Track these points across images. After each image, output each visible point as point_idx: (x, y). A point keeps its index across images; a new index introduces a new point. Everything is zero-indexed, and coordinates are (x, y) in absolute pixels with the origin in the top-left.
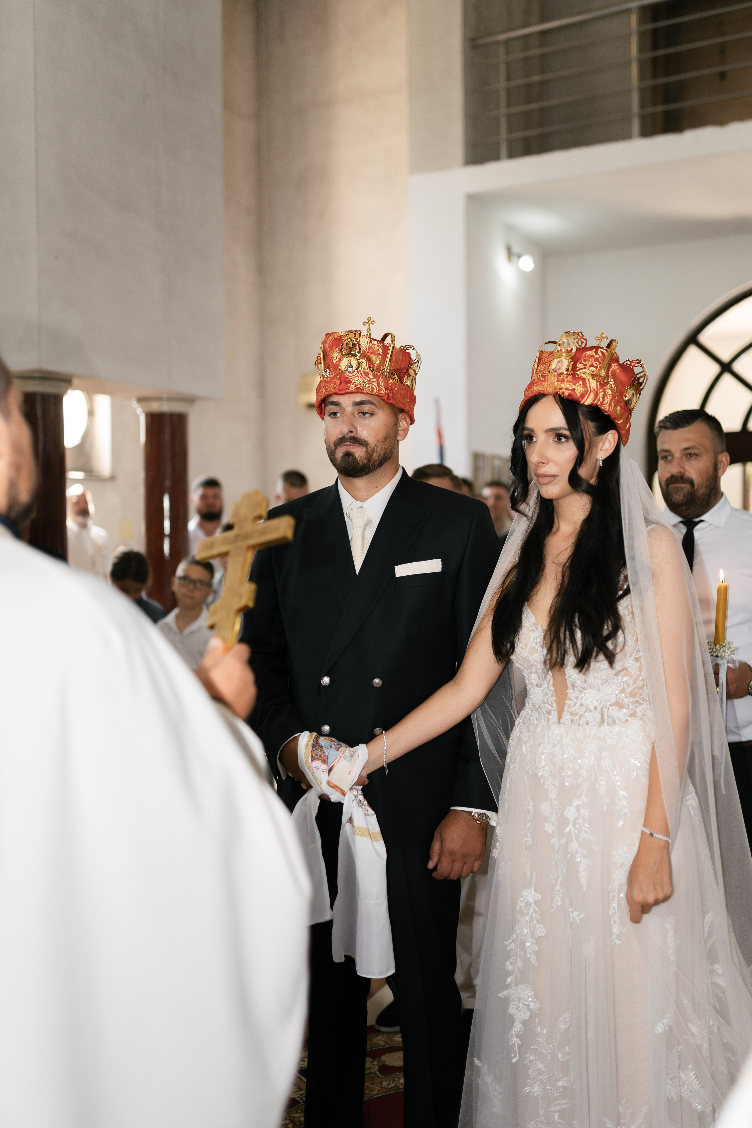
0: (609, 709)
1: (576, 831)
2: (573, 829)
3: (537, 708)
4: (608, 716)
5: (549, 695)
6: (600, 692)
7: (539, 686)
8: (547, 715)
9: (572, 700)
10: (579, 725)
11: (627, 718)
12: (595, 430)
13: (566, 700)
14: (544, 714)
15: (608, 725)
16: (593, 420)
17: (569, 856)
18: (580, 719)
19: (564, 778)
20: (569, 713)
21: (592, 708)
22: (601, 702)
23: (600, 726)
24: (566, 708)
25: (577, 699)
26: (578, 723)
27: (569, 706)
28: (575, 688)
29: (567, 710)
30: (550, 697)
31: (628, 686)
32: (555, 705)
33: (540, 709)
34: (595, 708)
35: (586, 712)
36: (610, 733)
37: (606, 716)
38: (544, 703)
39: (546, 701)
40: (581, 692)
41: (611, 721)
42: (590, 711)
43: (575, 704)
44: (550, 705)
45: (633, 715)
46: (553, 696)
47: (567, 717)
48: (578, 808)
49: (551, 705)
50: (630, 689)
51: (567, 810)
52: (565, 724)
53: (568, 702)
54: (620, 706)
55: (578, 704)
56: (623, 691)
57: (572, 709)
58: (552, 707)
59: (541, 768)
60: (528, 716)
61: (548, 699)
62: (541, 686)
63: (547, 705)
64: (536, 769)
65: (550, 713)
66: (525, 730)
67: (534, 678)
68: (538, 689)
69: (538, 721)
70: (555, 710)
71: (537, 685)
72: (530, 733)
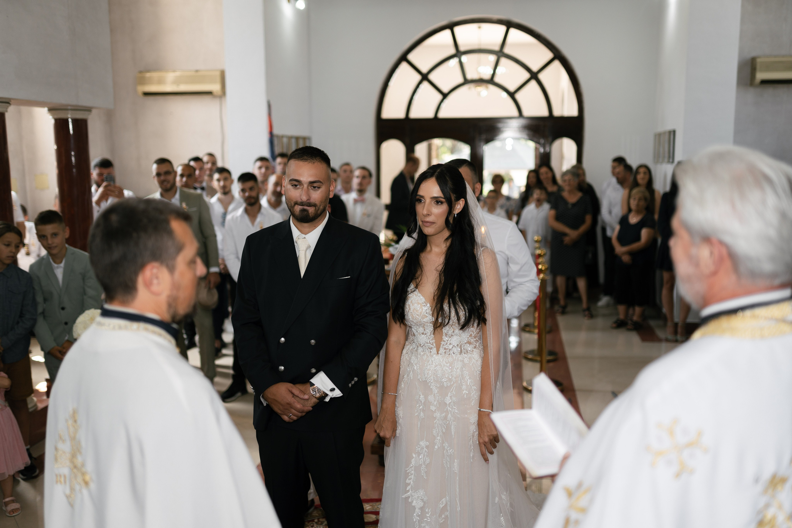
0: (464, 345)
1: (450, 409)
2: (449, 408)
3: (422, 346)
4: (464, 349)
5: (431, 339)
6: (460, 337)
8: (429, 350)
9: (444, 341)
10: (449, 354)
11: (473, 349)
14: (427, 349)
15: (464, 353)
17: (448, 422)
18: (450, 351)
19: (444, 382)
20: (443, 349)
21: (455, 345)
22: (460, 342)
23: (460, 354)
24: (441, 346)
25: (448, 341)
26: (448, 354)
27: (443, 345)
28: (447, 335)
29: (442, 347)
30: (431, 340)
31: (473, 332)
32: (435, 345)
33: (424, 346)
34: (458, 345)
35: (453, 347)
36: (466, 357)
37: (463, 348)
38: (427, 343)
39: (428, 342)
40: (450, 337)
41: (465, 351)
42: (455, 347)
43: (447, 344)
45: (475, 347)
46: (433, 340)
47: (442, 350)
48: (451, 397)
50: (474, 334)
51: (446, 399)
52: (441, 354)
53: (443, 343)
54: (470, 343)
55: (448, 344)
56: (471, 335)
57: (445, 347)
58: (433, 345)
59: (428, 378)
60: (415, 349)
61: (430, 341)
62: (426, 334)
63: (429, 344)
64: (426, 378)
65: (431, 348)
66: (414, 357)
67: (421, 330)
68: (423, 336)
69: (424, 353)
70: (434, 347)
71: (423, 334)
72: (419, 359)
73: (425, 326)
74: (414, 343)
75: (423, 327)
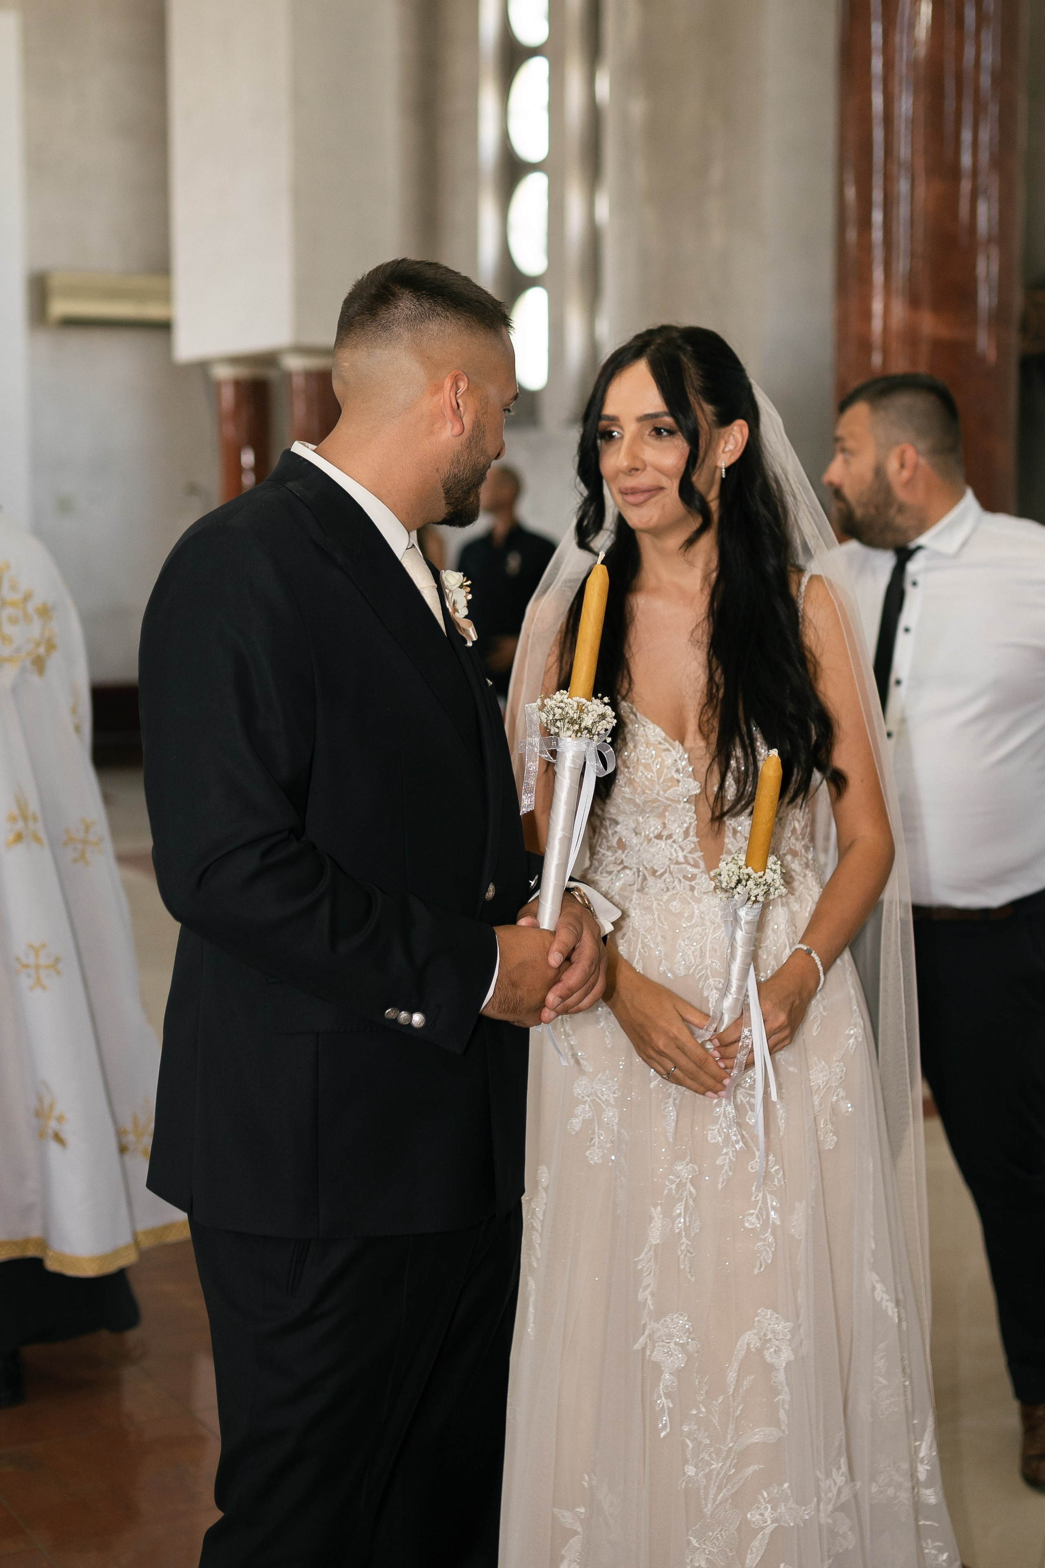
3: (658, 873)
5: (689, 848)
7: (664, 838)
12: (715, 418)
13: (722, 854)
14: (680, 880)
16: (711, 401)
30: (690, 852)
32: (702, 864)
33: (667, 875)
38: (678, 863)
39: (682, 860)
44: (692, 866)
49: (696, 866)
59: (697, 966)
60: (635, 887)
61: (685, 857)
62: (669, 837)
63: (684, 866)
64: (689, 968)
65: (694, 877)
66: (637, 911)
67: (653, 825)
68: (662, 844)
69: (669, 893)
70: (702, 872)
71: (659, 837)
72: (656, 912)
73: (667, 814)
74: (631, 869)
75: (662, 815)
